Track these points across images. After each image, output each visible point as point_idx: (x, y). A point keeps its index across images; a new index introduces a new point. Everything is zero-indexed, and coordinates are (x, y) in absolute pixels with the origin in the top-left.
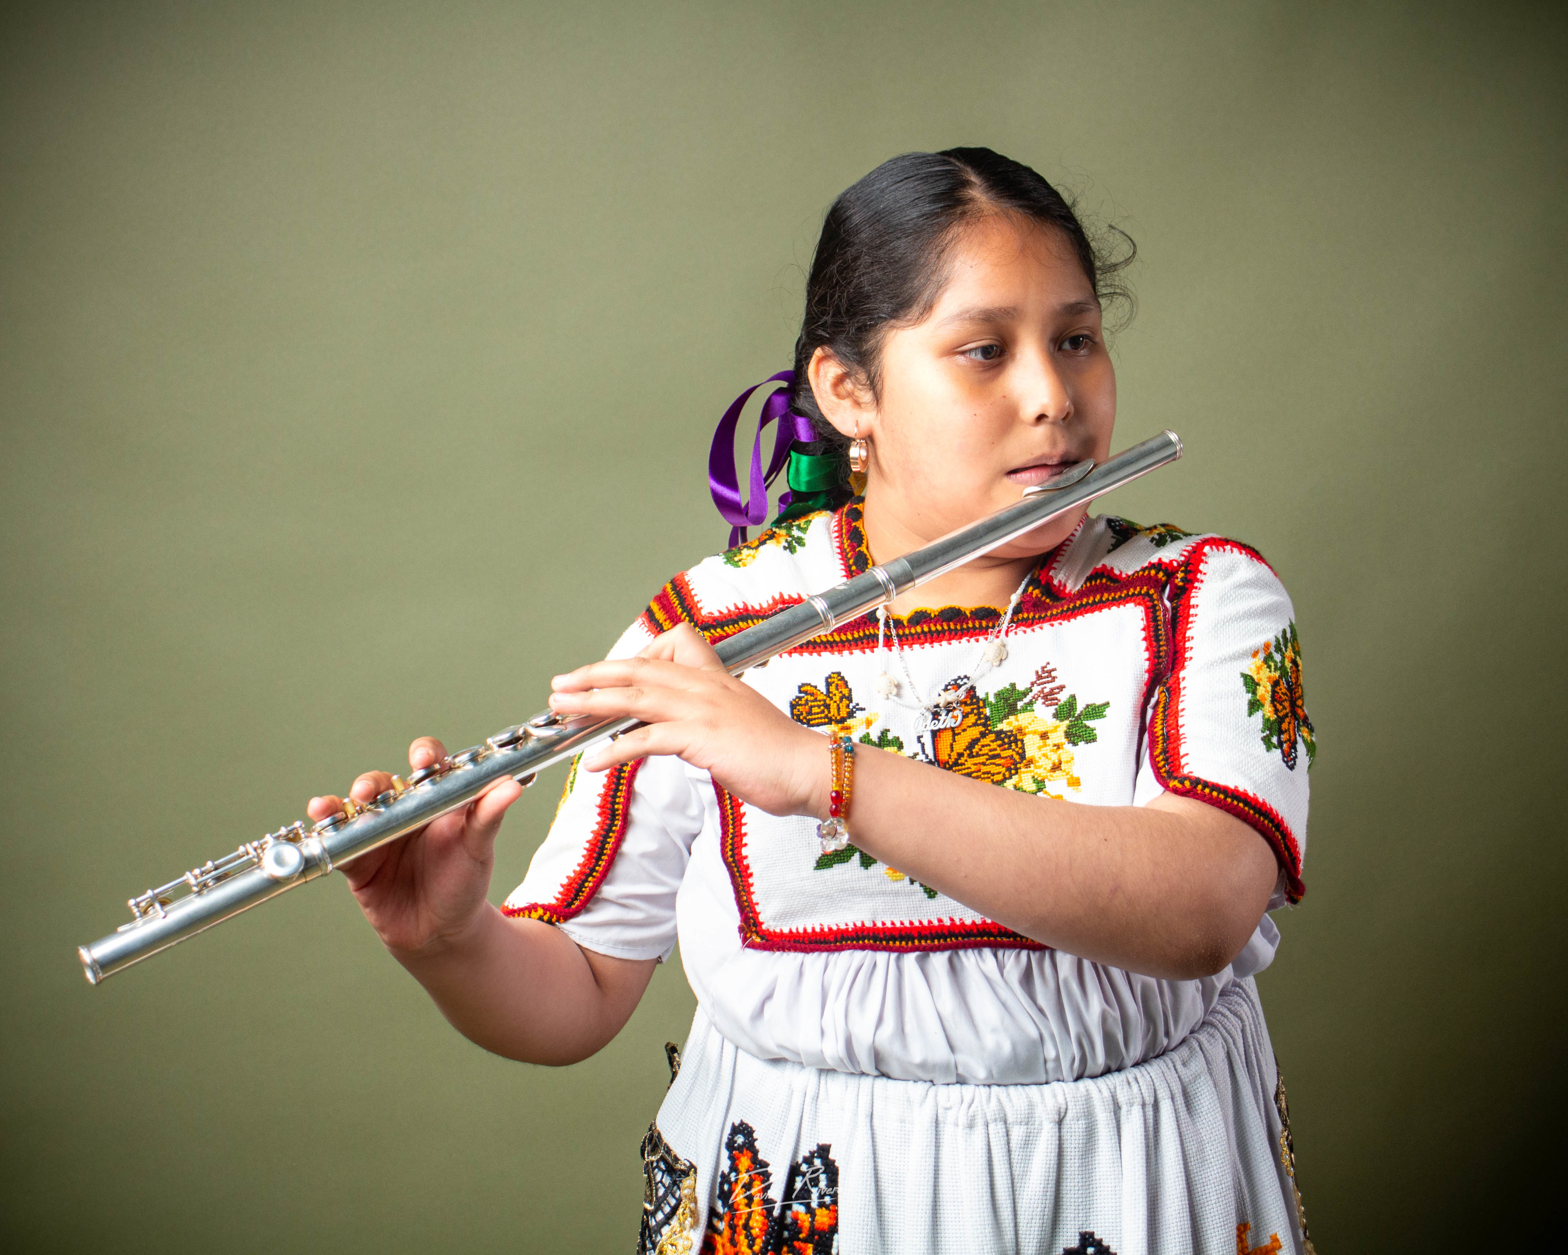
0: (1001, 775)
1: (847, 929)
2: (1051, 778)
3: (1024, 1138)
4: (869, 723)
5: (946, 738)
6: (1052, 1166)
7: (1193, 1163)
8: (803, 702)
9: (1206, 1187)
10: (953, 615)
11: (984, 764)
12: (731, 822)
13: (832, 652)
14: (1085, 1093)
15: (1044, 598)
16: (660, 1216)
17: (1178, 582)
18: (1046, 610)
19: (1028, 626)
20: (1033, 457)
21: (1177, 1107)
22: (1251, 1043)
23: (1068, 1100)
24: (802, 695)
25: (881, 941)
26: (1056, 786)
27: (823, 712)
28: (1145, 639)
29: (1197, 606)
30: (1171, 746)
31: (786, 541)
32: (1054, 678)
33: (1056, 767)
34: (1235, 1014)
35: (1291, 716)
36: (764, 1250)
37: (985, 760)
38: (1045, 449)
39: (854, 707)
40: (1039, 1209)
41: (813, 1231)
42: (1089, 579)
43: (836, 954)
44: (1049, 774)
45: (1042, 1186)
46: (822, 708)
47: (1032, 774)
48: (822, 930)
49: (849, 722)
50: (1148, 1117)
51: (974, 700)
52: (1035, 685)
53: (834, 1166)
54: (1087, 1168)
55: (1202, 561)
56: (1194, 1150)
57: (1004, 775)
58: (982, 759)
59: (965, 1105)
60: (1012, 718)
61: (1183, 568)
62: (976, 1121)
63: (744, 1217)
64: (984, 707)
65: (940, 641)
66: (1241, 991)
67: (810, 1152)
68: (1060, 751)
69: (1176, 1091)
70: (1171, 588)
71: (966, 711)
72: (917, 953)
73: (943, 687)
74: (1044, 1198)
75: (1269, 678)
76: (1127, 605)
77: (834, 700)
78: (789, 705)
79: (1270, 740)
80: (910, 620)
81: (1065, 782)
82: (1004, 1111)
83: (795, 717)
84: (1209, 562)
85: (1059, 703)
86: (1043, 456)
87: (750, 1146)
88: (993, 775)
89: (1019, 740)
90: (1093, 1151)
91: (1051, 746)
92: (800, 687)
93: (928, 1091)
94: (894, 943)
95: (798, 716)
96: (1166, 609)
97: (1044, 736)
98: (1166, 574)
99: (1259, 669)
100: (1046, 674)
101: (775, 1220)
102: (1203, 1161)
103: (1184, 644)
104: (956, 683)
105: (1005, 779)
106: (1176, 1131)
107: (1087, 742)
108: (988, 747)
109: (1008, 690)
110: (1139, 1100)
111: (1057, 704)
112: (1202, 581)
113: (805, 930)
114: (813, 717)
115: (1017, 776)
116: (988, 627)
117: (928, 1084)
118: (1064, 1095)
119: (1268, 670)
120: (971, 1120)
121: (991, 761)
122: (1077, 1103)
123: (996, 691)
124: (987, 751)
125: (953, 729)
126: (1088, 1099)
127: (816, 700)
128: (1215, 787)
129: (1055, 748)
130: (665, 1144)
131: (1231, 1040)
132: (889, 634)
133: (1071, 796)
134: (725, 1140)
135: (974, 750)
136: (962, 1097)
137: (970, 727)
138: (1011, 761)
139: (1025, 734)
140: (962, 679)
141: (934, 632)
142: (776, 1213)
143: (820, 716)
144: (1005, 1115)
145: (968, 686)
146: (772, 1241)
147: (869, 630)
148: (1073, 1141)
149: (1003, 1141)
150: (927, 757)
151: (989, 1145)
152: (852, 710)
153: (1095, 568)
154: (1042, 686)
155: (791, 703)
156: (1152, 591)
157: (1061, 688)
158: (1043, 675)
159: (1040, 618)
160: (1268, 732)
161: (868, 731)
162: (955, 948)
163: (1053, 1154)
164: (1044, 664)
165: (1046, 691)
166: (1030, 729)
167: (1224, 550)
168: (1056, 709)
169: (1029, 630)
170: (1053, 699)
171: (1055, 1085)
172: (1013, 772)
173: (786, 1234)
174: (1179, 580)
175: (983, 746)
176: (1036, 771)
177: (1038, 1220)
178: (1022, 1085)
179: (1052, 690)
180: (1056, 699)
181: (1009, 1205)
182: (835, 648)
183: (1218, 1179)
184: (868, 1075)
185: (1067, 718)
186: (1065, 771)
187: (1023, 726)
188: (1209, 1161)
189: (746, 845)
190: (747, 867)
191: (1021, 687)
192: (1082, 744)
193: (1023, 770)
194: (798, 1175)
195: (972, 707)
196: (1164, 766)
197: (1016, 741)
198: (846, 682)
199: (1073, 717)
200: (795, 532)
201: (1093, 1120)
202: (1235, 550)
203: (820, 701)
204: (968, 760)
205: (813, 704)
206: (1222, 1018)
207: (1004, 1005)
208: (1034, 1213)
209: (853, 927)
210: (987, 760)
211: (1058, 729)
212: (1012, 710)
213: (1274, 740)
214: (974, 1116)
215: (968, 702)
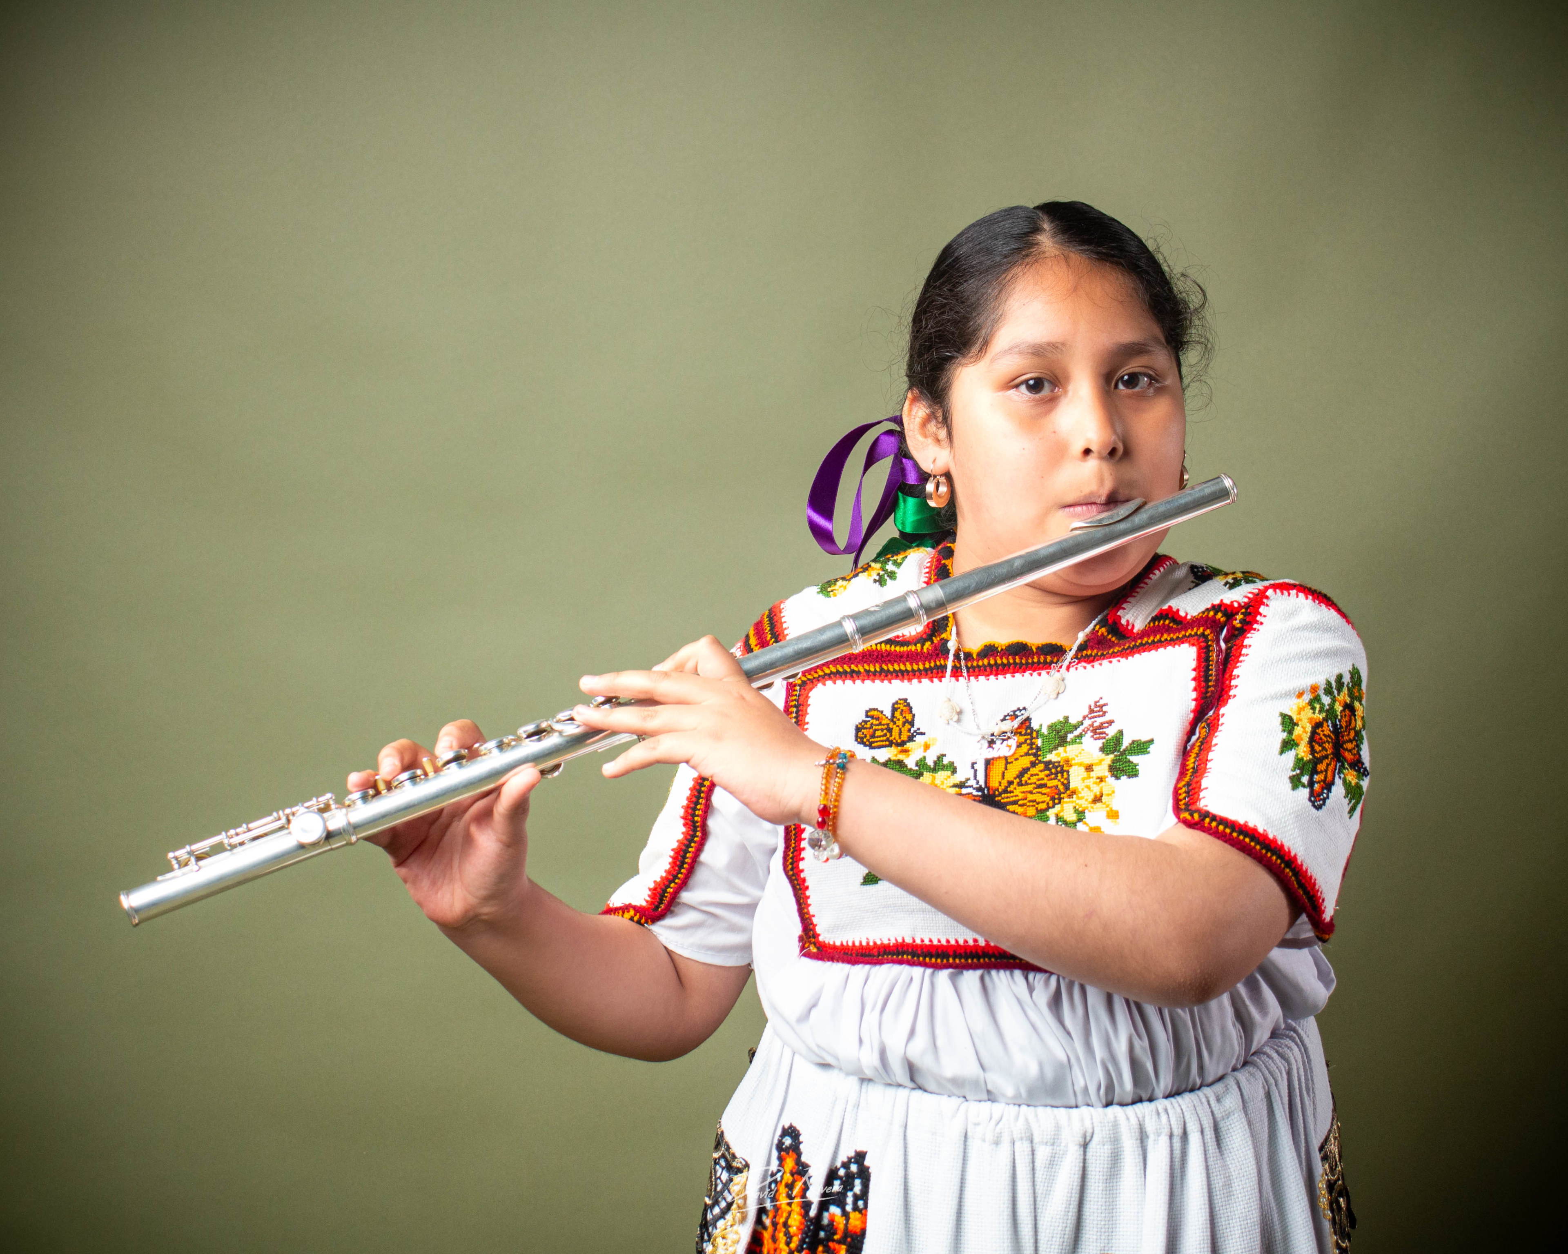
0: (1045, 804)
1: (889, 944)
2: (1092, 810)
3: (1049, 1158)
4: (927, 747)
5: (1000, 766)
6: (1074, 1187)
7: (1218, 1197)
8: (868, 725)
9: (1231, 1221)
10: (1019, 649)
11: (1031, 792)
12: (793, 837)
13: (902, 680)
14: (1112, 1119)
15: (1110, 636)
16: (716, 1210)
17: (1237, 623)
18: (1110, 647)
19: (1089, 663)
20: (1083, 494)
21: (1206, 1141)
22: (1297, 1086)
23: (1095, 1124)
24: (869, 719)
25: (918, 957)
26: (1096, 817)
27: (885, 735)
28: (1194, 679)
29: (1250, 646)
30: (1196, 779)
31: (878, 574)
32: (1105, 713)
33: (1097, 799)
34: (1282, 1056)
35: (1331, 758)
36: (800, 1249)
37: (1032, 789)
38: (1093, 487)
39: (915, 731)
40: (1060, 1228)
41: (847, 1233)
42: (1154, 619)
43: (877, 967)
44: (1089, 805)
45: (1064, 1206)
46: (885, 731)
47: (1074, 805)
48: (868, 943)
49: (909, 745)
50: (1175, 1148)
51: (1029, 731)
52: (1087, 719)
53: (868, 1172)
54: (1111, 1192)
55: (1263, 604)
56: (1221, 1184)
57: (1048, 804)
58: (1029, 788)
59: (993, 1122)
60: (1061, 749)
61: (1243, 610)
62: (1002, 1138)
63: (785, 1215)
64: (1037, 738)
65: (1005, 674)
66: (1295, 1035)
67: (848, 1158)
68: (1103, 784)
69: (1207, 1125)
70: (1227, 630)
71: (1020, 741)
72: (950, 970)
73: (1002, 717)
74: (1065, 1217)
75: (1311, 720)
76: (1182, 645)
77: (897, 724)
78: (854, 728)
79: (1299, 780)
80: (978, 654)
81: (1105, 814)
82: (1031, 1131)
83: (859, 740)
84: (1270, 605)
85: (1107, 737)
86: (1091, 494)
87: (796, 1148)
88: (1038, 803)
89: (1065, 771)
90: (1119, 1176)
91: (1095, 778)
92: (867, 712)
93: (959, 1106)
94: (930, 959)
95: (862, 738)
96: (1220, 650)
97: (1089, 768)
98: (1224, 615)
99: (1301, 710)
100: (1098, 709)
101: (811, 1220)
102: (1229, 1195)
103: (1230, 682)
104: (1014, 714)
105: (1048, 808)
106: (1203, 1164)
107: (1129, 777)
108: (1037, 777)
109: (1060, 722)
110: (1166, 1131)
111: (1105, 738)
112: (1262, 623)
113: (854, 943)
114: (876, 739)
115: (1059, 805)
116: (1052, 662)
117: (962, 1099)
118: (1092, 1119)
119: (1311, 711)
120: (998, 1137)
121: (1037, 790)
122: (1104, 1128)
123: (1049, 723)
124: (1035, 781)
125: (1006, 758)
126: (1115, 1125)
127: (880, 724)
128: (1223, 821)
129: (1098, 780)
130: (726, 1142)
131: (1273, 1081)
132: (958, 665)
133: (1110, 828)
134: (776, 1141)
135: (1023, 779)
136: (991, 1115)
137: (1022, 756)
138: (1056, 791)
139: (1071, 766)
140: (1021, 711)
141: (999, 665)
142: (813, 1213)
143: (882, 739)
144: (1032, 1135)
145: (1024, 717)
146: (807, 1240)
147: (940, 661)
148: (1098, 1165)
149: (1028, 1159)
150: (978, 782)
151: (1014, 1163)
152: (913, 734)
153: (1161, 609)
154: (1093, 720)
155: (857, 726)
156: (1208, 632)
157: (1111, 722)
158: (1095, 709)
159: (1102, 654)
160: (1298, 772)
161: (925, 754)
162: (988, 967)
163: (1076, 1176)
164: (1097, 699)
165: (1096, 724)
166: (1077, 760)
167: (1289, 595)
168: (1103, 743)
169: (1089, 666)
170: (1102, 733)
171: (1084, 1109)
172: (1056, 801)
173: (822, 1234)
174: (1238, 621)
175: (1032, 775)
176: (1077, 801)
177: (1058, 1239)
178: (1052, 1106)
179: (1102, 724)
180: (1105, 733)
181: (1030, 1222)
182: (906, 677)
183: (1244, 1215)
184: (905, 1087)
185: (1113, 753)
186: (1105, 803)
187: (1070, 758)
188: (1235, 1196)
189: (803, 859)
190: (804, 880)
191: (1073, 721)
192: (1124, 778)
193: (1066, 800)
194: (836, 1179)
195: (1026, 737)
196: (1185, 798)
197: (1062, 772)
198: (911, 708)
199: (1119, 751)
200: (890, 567)
201: (1119, 1146)
202: (1301, 595)
203: (884, 725)
204: (1017, 788)
205: (877, 727)
206: (1267, 1059)
207: (1033, 1026)
208: (1055, 1232)
209: (894, 942)
210: (1034, 788)
211: (1103, 763)
212: (1062, 741)
213: (1305, 779)
214: (1001, 1133)
215: (1023, 733)
